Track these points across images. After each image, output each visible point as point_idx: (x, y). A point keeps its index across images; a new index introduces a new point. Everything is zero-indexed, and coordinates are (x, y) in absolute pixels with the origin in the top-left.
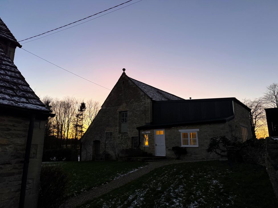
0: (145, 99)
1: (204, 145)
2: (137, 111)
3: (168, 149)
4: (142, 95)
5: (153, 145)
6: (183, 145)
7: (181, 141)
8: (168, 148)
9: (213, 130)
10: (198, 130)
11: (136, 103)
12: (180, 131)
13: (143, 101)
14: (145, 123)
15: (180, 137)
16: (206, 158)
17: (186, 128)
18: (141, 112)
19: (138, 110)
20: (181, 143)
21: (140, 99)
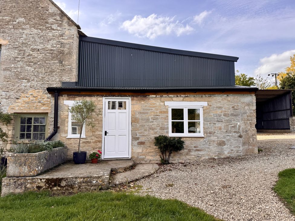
0: (60, 25)
1: (215, 133)
2: (33, 50)
3: (138, 141)
4: (53, 15)
5: (97, 133)
6: (173, 132)
7: (168, 125)
8: (138, 139)
9: (233, 106)
10: (205, 104)
11: (33, 29)
12: (167, 103)
13: (55, 28)
14: (60, 81)
15: (168, 116)
16: (216, 158)
17: (182, 99)
18: (50, 53)
19: (39, 47)
20: (168, 128)
21: (47, 23)
